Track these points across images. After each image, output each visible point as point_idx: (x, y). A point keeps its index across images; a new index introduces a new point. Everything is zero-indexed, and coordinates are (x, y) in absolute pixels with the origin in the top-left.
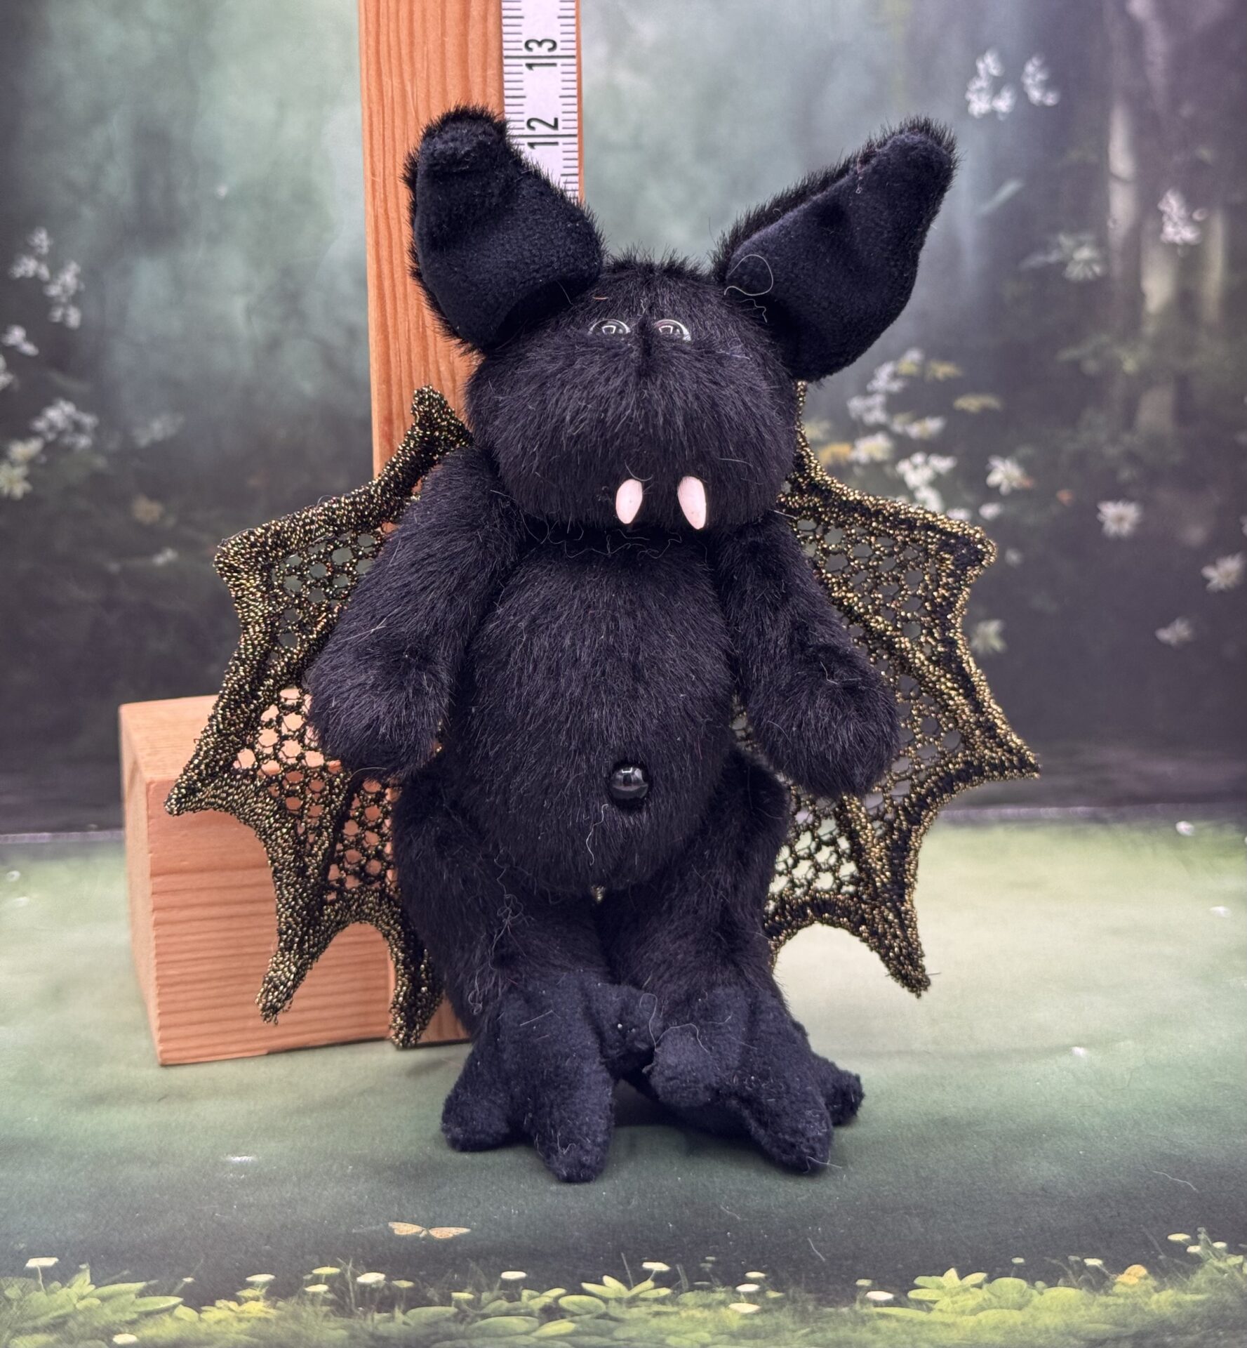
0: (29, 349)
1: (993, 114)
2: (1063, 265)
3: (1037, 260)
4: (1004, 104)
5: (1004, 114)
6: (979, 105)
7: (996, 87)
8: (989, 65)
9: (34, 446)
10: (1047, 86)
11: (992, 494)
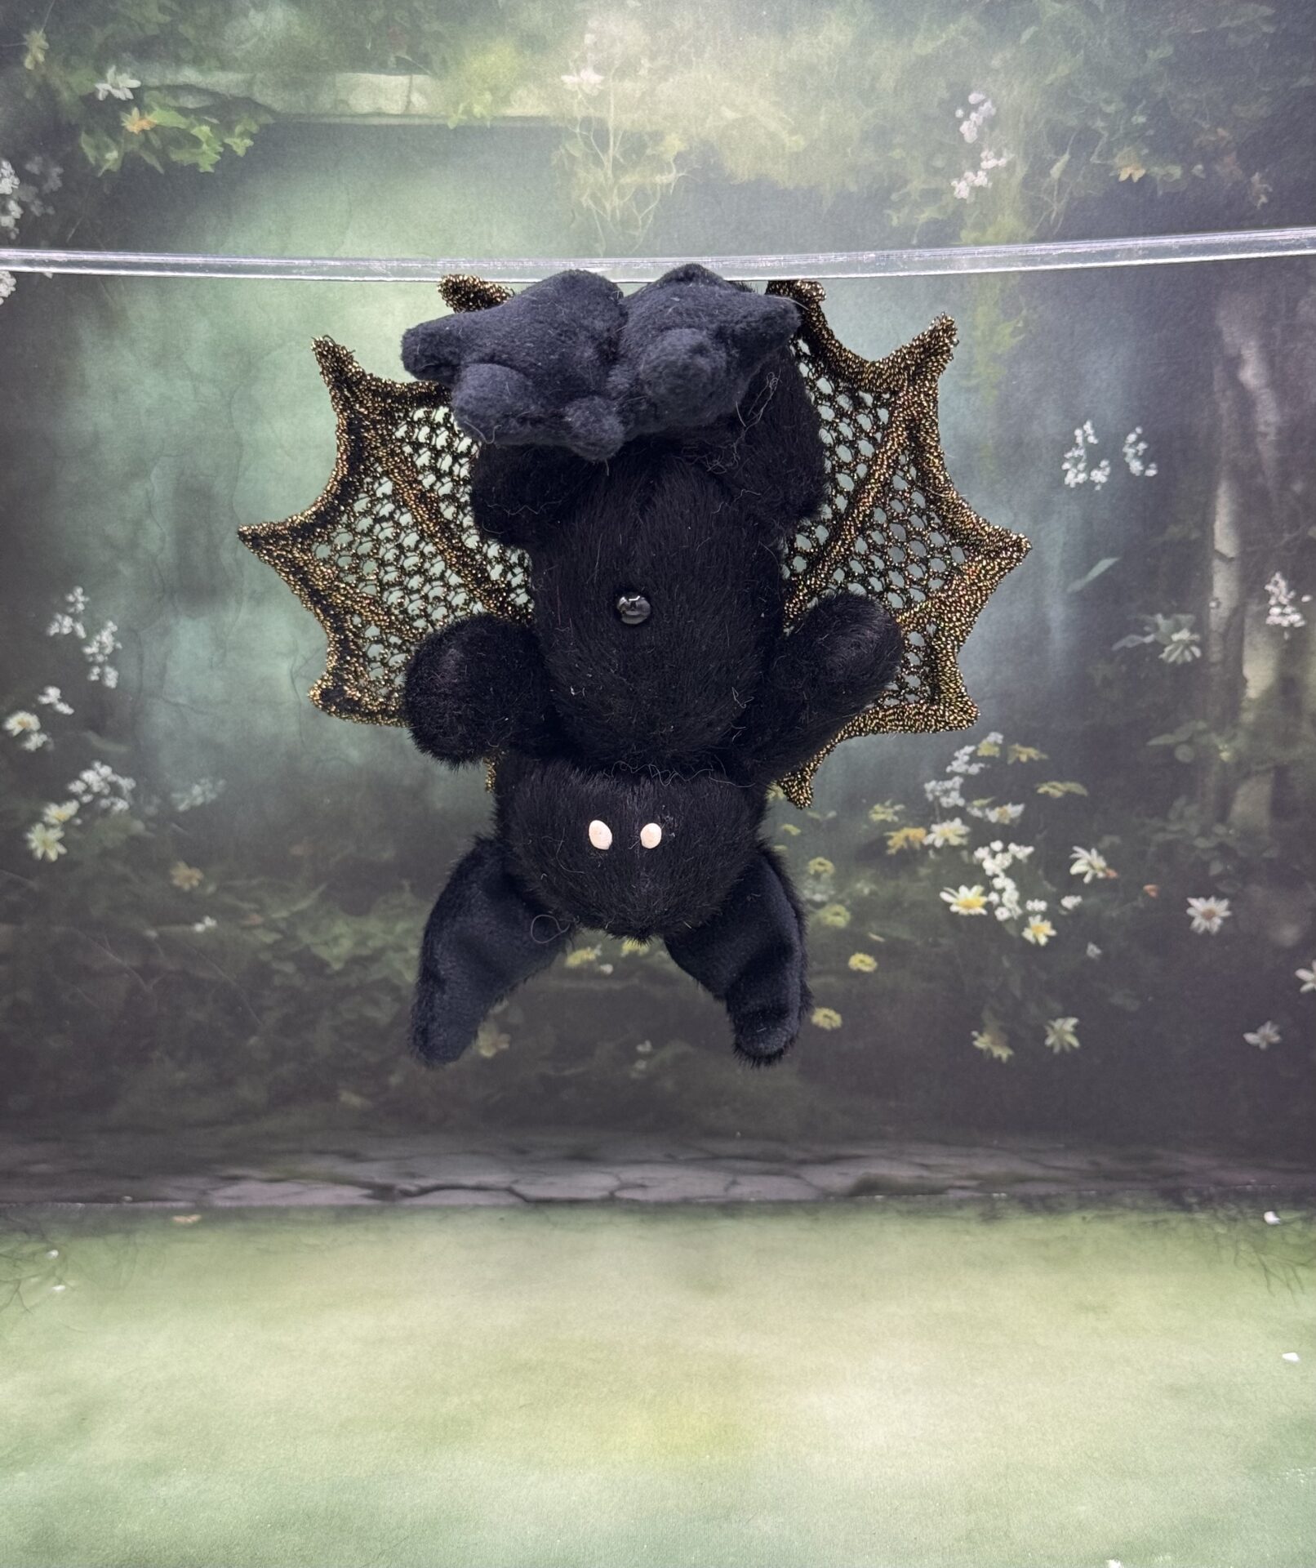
0: (65, 709)
9: (71, 808)
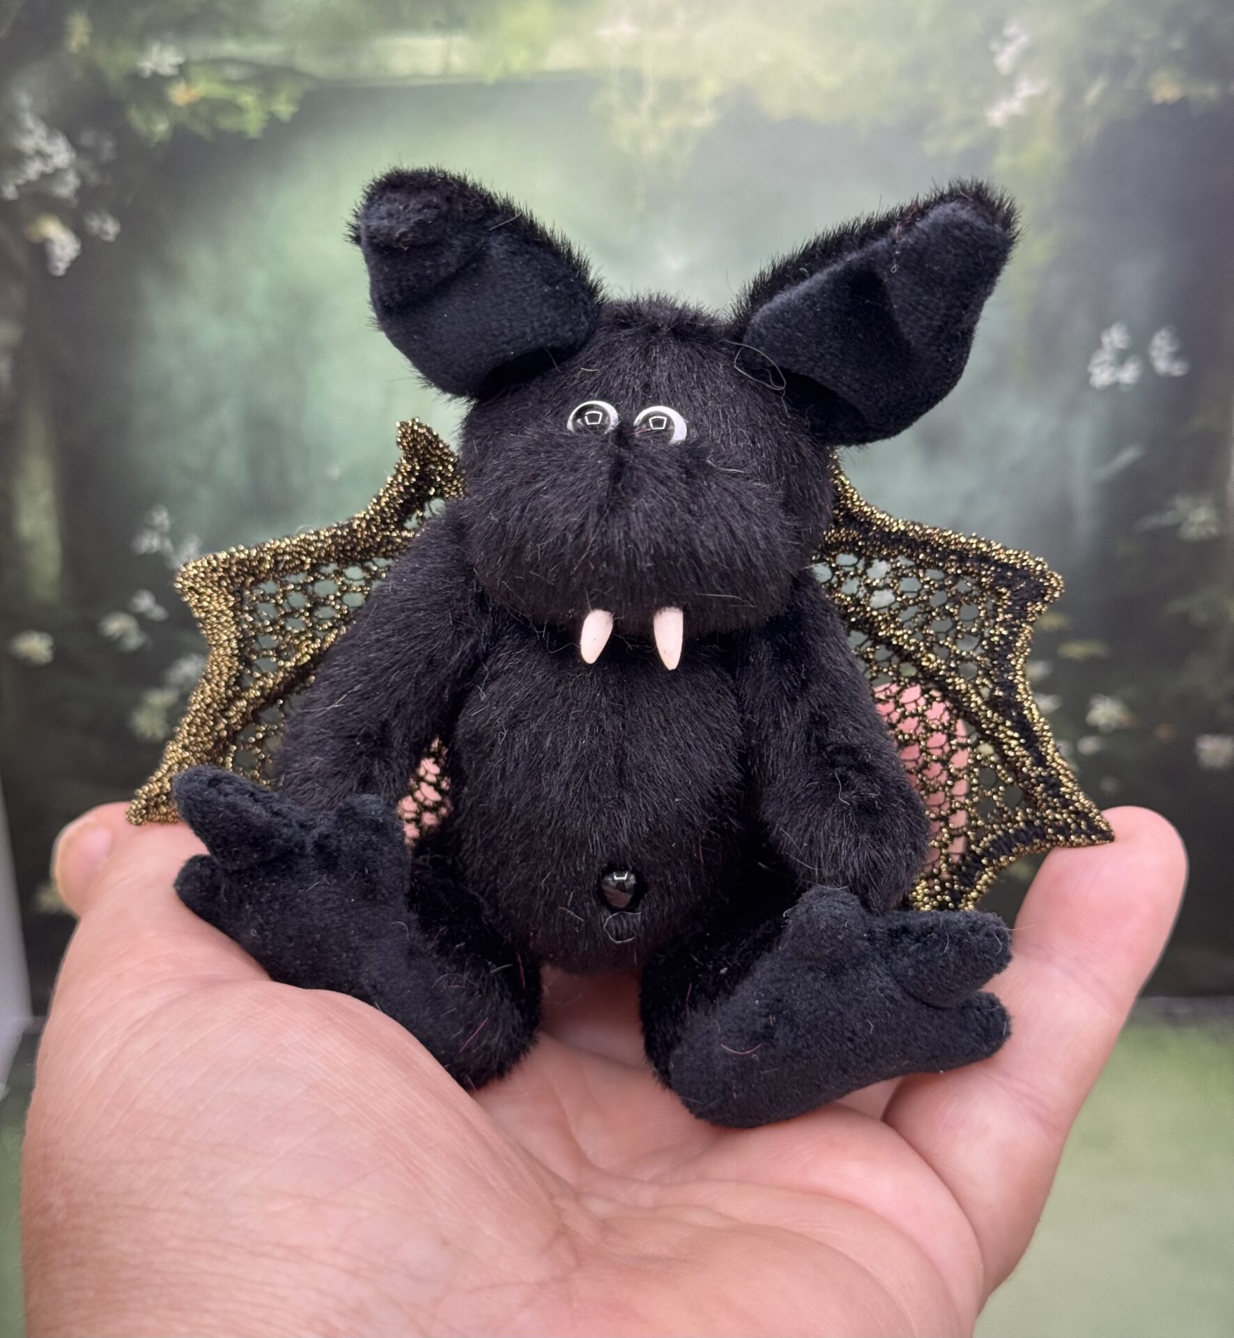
0: (159, 614)
1: (1115, 387)
2: (1177, 526)
3: (1152, 522)
4: (1129, 374)
5: (1127, 385)
6: (1102, 376)
7: (1122, 358)
8: (1116, 337)
10: (1176, 356)
11: (1093, 730)
